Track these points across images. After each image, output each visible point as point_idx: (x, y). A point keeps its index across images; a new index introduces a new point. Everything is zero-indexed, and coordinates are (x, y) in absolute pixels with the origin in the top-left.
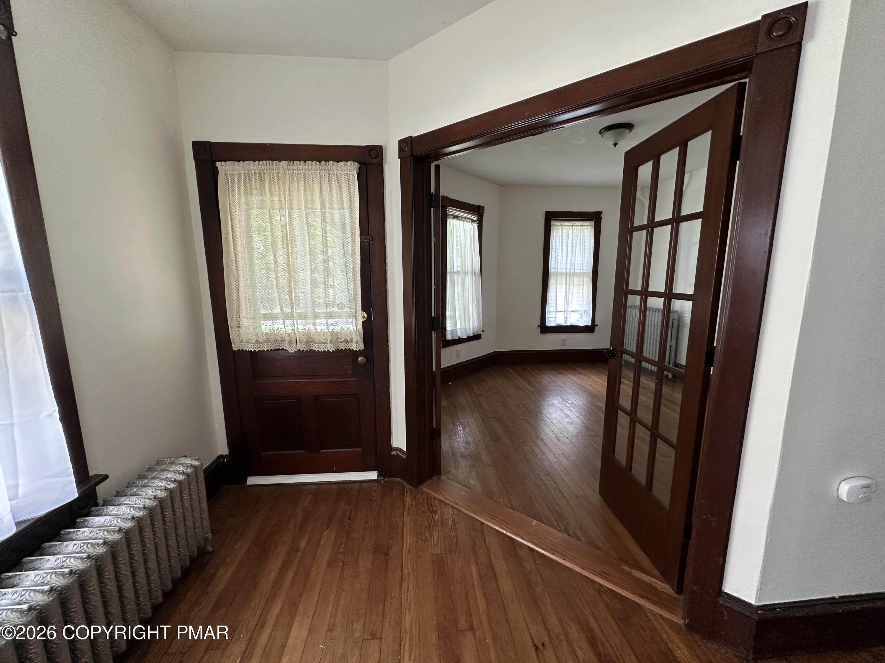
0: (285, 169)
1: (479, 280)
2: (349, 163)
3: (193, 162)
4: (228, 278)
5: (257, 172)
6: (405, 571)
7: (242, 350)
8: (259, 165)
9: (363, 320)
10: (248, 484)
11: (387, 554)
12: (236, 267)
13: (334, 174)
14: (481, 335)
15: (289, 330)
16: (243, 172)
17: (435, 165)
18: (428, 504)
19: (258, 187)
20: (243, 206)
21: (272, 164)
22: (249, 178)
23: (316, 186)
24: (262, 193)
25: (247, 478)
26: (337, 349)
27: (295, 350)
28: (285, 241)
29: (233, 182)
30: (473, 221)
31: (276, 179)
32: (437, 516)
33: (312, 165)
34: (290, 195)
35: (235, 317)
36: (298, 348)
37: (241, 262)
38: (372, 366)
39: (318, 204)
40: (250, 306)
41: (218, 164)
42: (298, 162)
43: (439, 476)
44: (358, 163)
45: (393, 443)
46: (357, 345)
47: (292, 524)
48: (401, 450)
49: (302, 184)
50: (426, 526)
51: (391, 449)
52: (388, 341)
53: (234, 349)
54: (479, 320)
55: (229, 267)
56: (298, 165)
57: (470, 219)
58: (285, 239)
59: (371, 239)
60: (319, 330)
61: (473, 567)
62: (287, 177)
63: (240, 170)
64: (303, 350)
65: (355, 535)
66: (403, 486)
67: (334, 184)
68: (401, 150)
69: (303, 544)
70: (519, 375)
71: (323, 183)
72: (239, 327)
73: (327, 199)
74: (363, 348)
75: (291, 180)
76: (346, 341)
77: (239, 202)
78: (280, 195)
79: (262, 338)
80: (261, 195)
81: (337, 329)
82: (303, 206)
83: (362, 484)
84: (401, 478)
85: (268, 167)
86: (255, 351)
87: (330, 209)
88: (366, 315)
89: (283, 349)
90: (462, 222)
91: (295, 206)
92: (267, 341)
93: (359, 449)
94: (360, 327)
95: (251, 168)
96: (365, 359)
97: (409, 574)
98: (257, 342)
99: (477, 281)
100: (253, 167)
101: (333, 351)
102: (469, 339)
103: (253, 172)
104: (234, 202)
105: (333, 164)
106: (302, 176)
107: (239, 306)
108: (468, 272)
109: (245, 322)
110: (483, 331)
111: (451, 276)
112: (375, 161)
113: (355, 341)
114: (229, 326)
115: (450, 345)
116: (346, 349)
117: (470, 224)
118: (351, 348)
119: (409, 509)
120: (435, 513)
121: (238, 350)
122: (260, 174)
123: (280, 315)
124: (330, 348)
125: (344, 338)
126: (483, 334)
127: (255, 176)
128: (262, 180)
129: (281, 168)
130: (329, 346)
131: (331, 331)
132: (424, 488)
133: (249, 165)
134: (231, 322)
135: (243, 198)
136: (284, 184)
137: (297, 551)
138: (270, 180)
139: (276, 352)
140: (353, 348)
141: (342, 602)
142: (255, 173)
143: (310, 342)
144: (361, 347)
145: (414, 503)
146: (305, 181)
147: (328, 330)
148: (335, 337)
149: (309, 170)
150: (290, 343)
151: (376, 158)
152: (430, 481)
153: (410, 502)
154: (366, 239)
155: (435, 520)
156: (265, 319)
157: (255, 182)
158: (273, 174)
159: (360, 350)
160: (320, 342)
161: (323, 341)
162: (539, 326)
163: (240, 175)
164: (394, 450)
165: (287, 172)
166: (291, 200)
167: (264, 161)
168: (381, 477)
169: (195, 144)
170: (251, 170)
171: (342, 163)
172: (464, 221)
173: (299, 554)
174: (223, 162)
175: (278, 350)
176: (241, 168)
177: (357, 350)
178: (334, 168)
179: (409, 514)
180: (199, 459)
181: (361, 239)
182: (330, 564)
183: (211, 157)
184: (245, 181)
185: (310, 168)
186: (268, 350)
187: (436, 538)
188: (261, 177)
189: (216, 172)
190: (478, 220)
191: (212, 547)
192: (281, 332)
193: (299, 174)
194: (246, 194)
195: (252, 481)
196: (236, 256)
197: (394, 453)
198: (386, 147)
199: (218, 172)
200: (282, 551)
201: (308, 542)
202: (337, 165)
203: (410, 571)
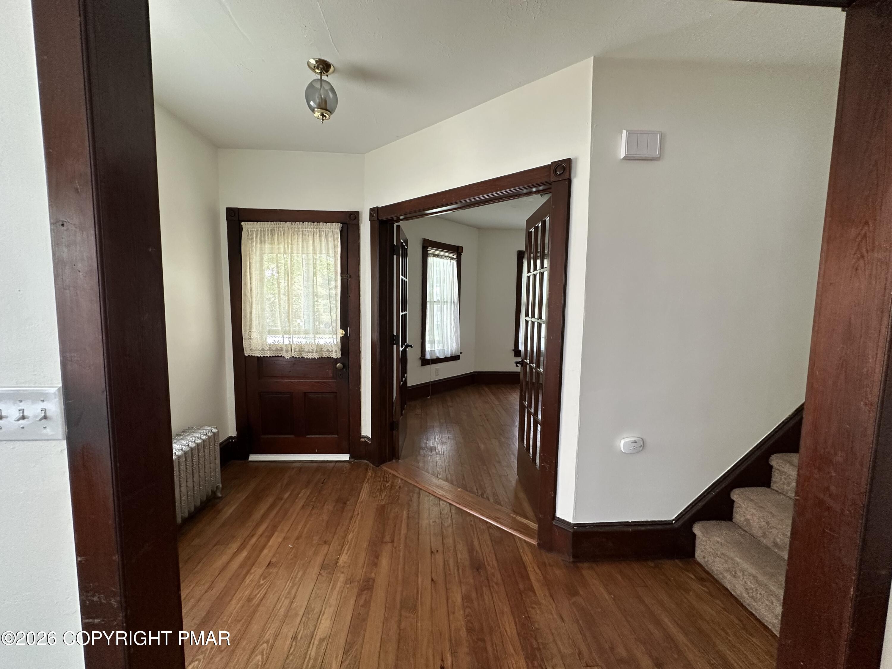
0: (289, 227)
1: (457, 309)
2: (334, 223)
3: (226, 221)
4: (245, 303)
5: (269, 229)
6: (356, 513)
7: (252, 356)
8: (271, 224)
9: (342, 336)
10: (249, 460)
11: (345, 503)
12: (251, 295)
13: (323, 231)
14: (459, 356)
15: (286, 342)
16: (260, 229)
17: (397, 225)
18: (384, 477)
19: (270, 239)
20: (258, 252)
21: (280, 224)
22: (264, 233)
23: (311, 239)
24: (272, 243)
25: (249, 456)
26: (321, 357)
27: (289, 356)
28: (286, 276)
29: (252, 236)
30: (452, 259)
31: (282, 235)
32: (388, 484)
33: (308, 225)
34: (292, 244)
35: (248, 331)
36: (293, 355)
37: (254, 291)
38: (347, 371)
39: (311, 251)
40: (259, 324)
41: (243, 223)
42: (298, 223)
43: (397, 460)
44: (341, 223)
45: (363, 432)
46: (336, 354)
47: (279, 485)
48: (368, 438)
49: (300, 237)
50: (378, 489)
51: (361, 436)
52: (360, 352)
53: (245, 355)
54: (457, 343)
55: (245, 295)
56: (298, 225)
57: (450, 257)
58: (286, 273)
59: (349, 276)
60: (308, 343)
61: (405, 512)
62: (290, 233)
63: (258, 228)
64: (296, 357)
65: (324, 492)
66: (368, 465)
67: (323, 238)
68: (371, 215)
69: (286, 495)
70: (492, 393)
71: (315, 236)
72: (250, 339)
73: (318, 249)
74: (340, 356)
75: (293, 235)
76: (328, 351)
77: (256, 250)
78: (284, 244)
79: (267, 347)
80: (272, 244)
81: (322, 342)
82: (301, 252)
83: (337, 463)
84: (367, 460)
85: (277, 226)
86: (260, 356)
87: (319, 254)
88: (344, 332)
89: (281, 356)
90: (442, 259)
91: (295, 251)
92: (270, 349)
93: (336, 436)
94: (339, 340)
95: (266, 226)
96: (342, 365)
97: (358, 514)
98: (263, 350)
99: (456, 309)
100: (267, 226)
101: (318, 358)
102: (446, 359)
103: (267, 229)
104: (252, 249)
105: (323, 225)
106: (301, 232)
107: (251, 324)
108: (447, 302)
109: (254, 335)
110: (461, 353)
111: (431, 304)
112: (354, 222)
113: (334, 351)
114: (243, 337)
115: (429, 364)
116: (328, 357)
117: (449, 261)
118: (332, 357)
119: (368, 479)
120: (388, 482)
121: (249, 356)
122: (271, 231)
123: (280, 331)
124: (316, 356)
125: (327, 348)
126: (461, 355)
127: (268, 232)
128: (272, 235)
129: (286, 226)
130: (315, 354)
131: (316, 343)
132: (384, 467)
133: (264, 224)
134: (245, 335)
135: (259, 246)
136: (288, 237)
137: (282, 499)
138: (278, 235)
139: (276, 358)
140: (333, 356)
141: (308, 526)
142: (268, 230)
143: (301, 351)
144: (339, 355)
145: (373, 476)
146: (303, 235)
147: (315, 342)
148: (320, 349)
149: (306, 228)
150: (287, 351)
151: (354, 220)
152: (390, 462)
153: (371, 475)
154: (345, 277)
155: (386, 486)
156: (269, 333)
157: (268, 236)
158: (280, 231)
159: (337, 358)
160: (309, 352)
161: (311, 351)
162: (513, 350)
163: (257, 231)
164: (363, 438)
165: (290, 230)
166: (292, 248)
167: (275, 222)
168: (352, 459)
169: (228, 209)
170: (265, 228)
171: (329, 224)
172: (443, 258)
173: (283, 501)
174: (246, 223)
175: (278, 357)
176: (258, 226)
177: (336, 358)
178: (324, 227)
179: (367, 481)
180: (217, 428)
181: (341, 276)
182: (303, 507)
183: (239, 218)
184: (261, 235)
185: (306, 227)
186: (270, 356)
187: (383, 496)
188: (272, 232)
189: (241, 229)
190: (457, 257)
191: (221, 494)
192: (281, 343)
193: (299, 231)
194: (261, 243)
195: (253, 458)
196: (251, 287)
197: (362, 440)
198: (362, 212)
199: (242, 229)
200: (270, 500)
201: (290, 495)
202: (326, 225)
203: (360, 512)
